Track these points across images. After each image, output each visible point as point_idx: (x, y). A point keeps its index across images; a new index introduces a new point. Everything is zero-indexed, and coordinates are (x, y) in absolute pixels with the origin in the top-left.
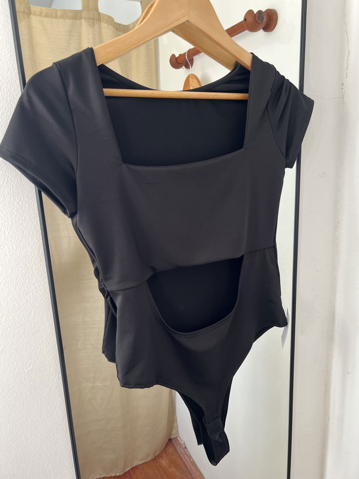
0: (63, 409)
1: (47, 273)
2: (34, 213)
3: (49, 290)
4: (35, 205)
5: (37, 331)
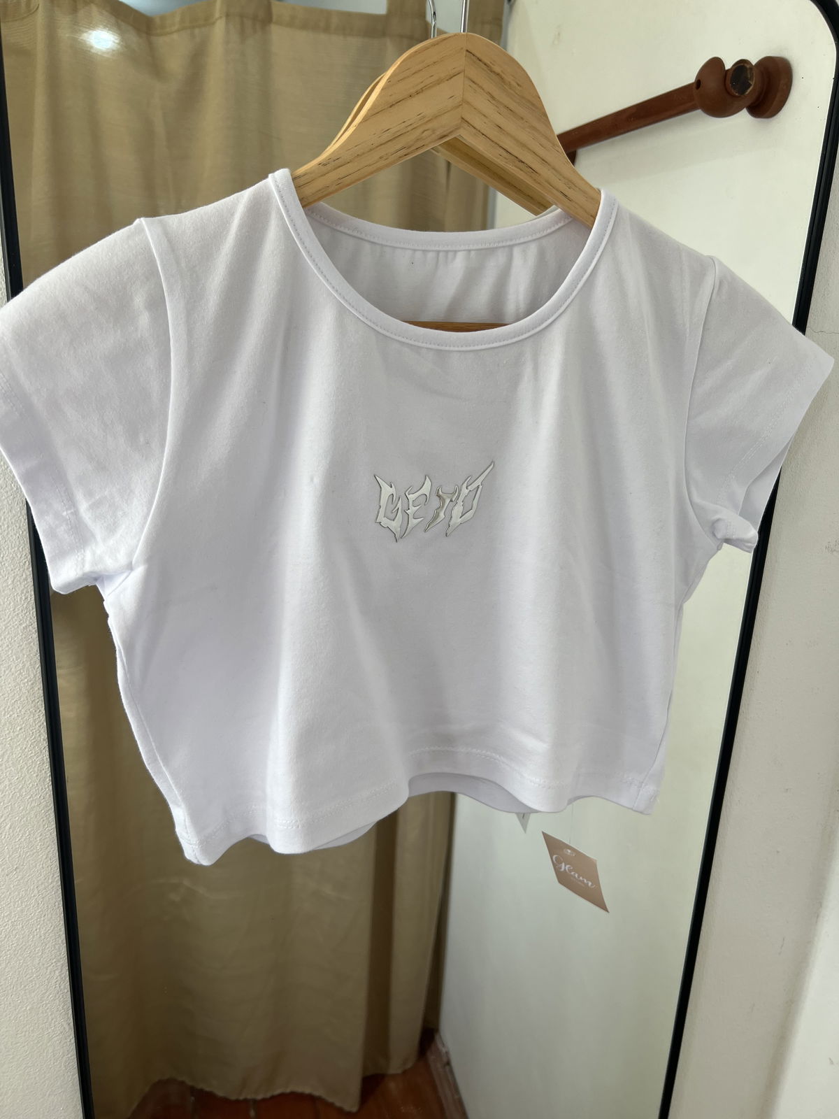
0: (68, 1043)
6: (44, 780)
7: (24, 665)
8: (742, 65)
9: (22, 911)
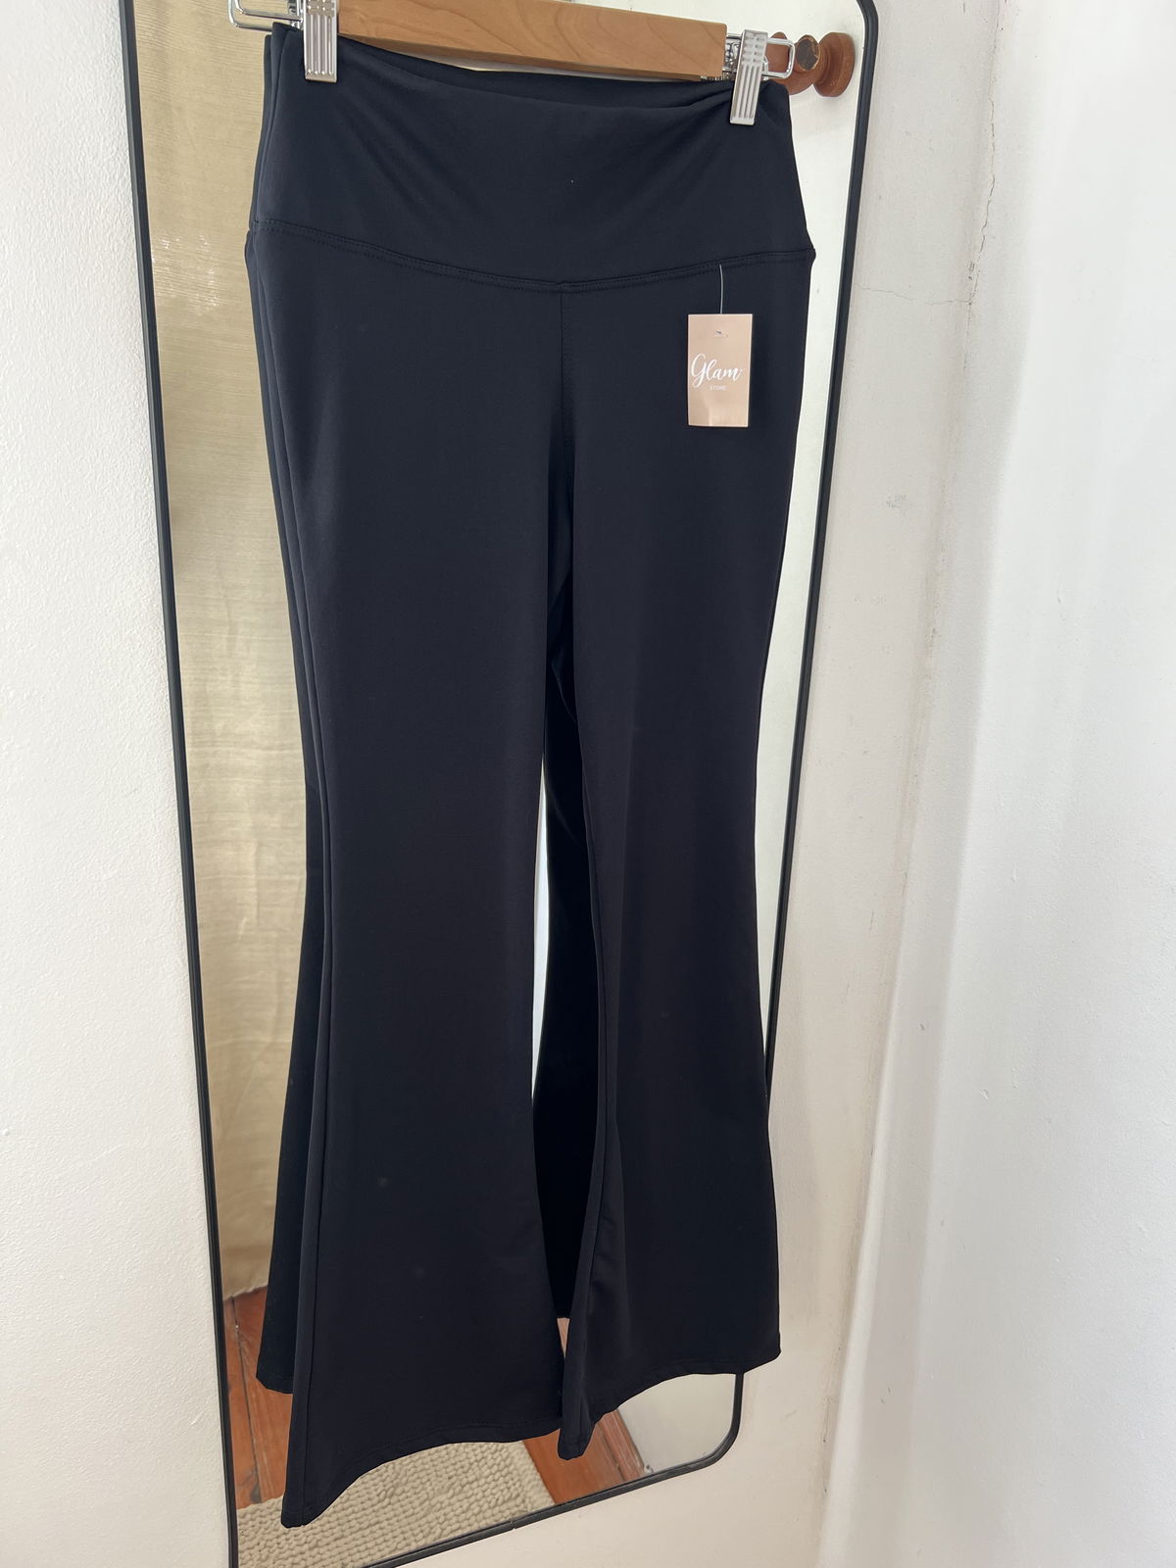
1: (165, 659)
2: (147, 514)
3: (168, 698)
4: (149, 496)
5: (136, 789)
6: (162, 701)
7: (144, 581)
8: (806, 42)
9: (140, 835)
